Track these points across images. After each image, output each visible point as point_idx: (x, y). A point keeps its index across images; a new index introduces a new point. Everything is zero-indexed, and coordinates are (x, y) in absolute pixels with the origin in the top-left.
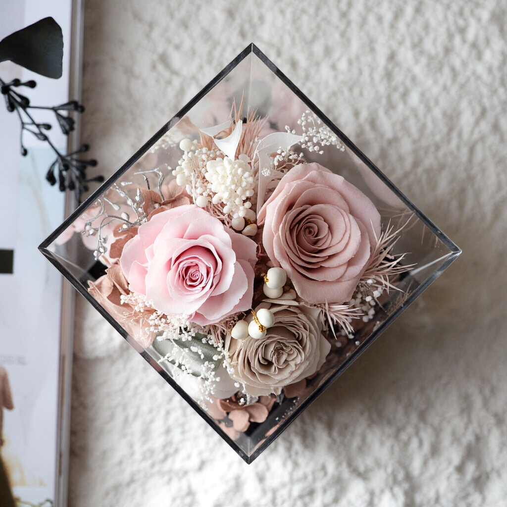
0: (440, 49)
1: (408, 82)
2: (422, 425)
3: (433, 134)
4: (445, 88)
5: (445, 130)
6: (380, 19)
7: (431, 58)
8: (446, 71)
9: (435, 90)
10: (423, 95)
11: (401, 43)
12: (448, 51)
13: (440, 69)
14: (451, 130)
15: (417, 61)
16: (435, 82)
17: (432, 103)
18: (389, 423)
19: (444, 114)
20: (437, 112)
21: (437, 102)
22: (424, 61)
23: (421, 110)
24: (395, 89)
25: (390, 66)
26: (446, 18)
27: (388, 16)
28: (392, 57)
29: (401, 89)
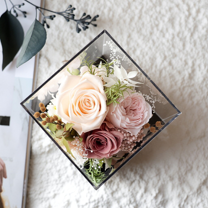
0: (148, 33)
1: (136, 46)
2: (141, 180)
3: (145, 66)
4: (150, 48)
5: (150, 64)
6: (125, 21)
7: (145, 37)
8: (151, 41)
9: (146, 49)
10: (141, 51)
11: (133, 31)
12: (151, 33)
13: (148, 41)
14: (152, 65)
15: (139, 38)
16: (146, 46)
17: (145, 54)
18: (128, 179)
19: (150, 58)
20: (147, 58)
21: (147, 54)
22: (142, 37)
23: (141, 57)
24: (131, 49)
25: (129, 40)
26: (151, 21)
27: (128, 20)
28: (129, 36)
29: (133, 49)
